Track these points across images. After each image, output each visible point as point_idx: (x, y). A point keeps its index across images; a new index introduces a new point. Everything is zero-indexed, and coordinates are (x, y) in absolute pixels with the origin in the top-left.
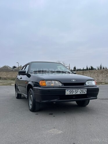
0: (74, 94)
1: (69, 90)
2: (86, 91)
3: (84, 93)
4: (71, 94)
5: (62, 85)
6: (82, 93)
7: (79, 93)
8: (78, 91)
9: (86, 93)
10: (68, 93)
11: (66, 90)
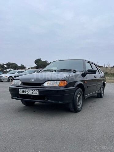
0: (26, 94)
1: (22, 90)
2: (38, 92)
3: (35, 94)
4: (24, 94)
5: (21, 84)
6: (34, 94)
7: (30, 94)
8: (30, 91)
9: (38, 95)
10: (21, 92)
11: (19, 89)
